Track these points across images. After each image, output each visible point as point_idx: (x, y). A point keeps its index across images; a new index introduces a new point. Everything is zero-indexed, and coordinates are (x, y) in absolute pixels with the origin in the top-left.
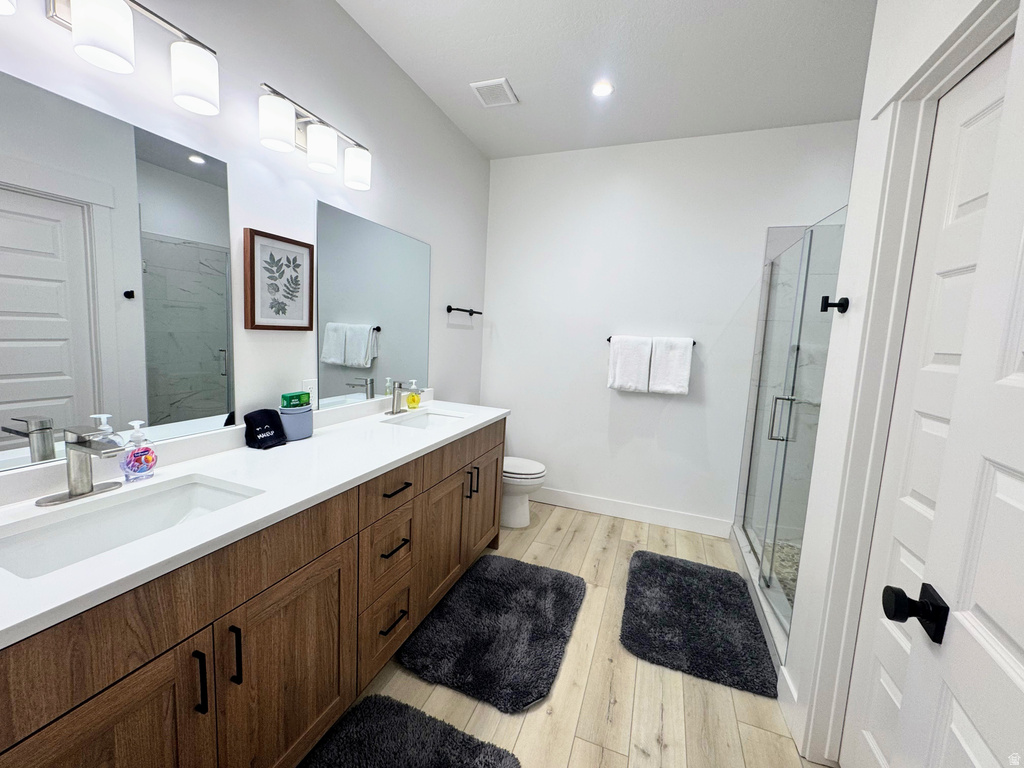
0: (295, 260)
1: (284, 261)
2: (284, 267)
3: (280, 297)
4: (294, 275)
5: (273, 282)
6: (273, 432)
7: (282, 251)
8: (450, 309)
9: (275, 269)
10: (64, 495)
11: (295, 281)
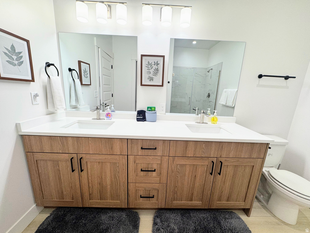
0: (157, 62)
1: (153, 63)
2: (153, 65)
3: (151, 75)
4: (157, 67)
5: (149, 71)
6: (142, 117)
7: (152, 60)
8: (260, 76)
9: (149, 66)
10: (95, 118)
11: (157, 70)
